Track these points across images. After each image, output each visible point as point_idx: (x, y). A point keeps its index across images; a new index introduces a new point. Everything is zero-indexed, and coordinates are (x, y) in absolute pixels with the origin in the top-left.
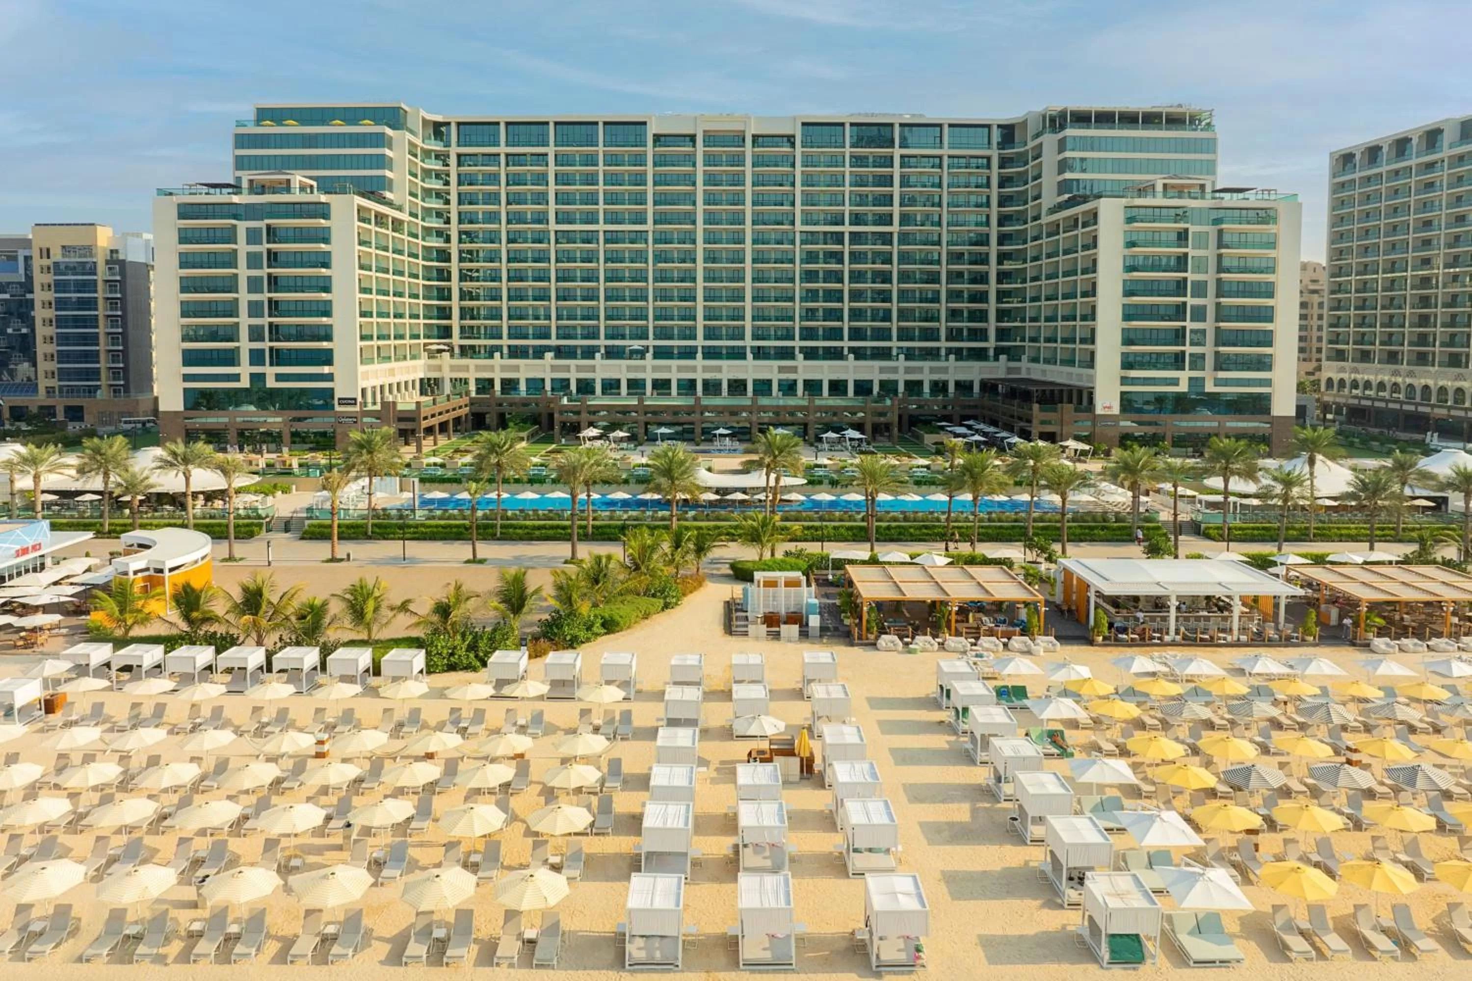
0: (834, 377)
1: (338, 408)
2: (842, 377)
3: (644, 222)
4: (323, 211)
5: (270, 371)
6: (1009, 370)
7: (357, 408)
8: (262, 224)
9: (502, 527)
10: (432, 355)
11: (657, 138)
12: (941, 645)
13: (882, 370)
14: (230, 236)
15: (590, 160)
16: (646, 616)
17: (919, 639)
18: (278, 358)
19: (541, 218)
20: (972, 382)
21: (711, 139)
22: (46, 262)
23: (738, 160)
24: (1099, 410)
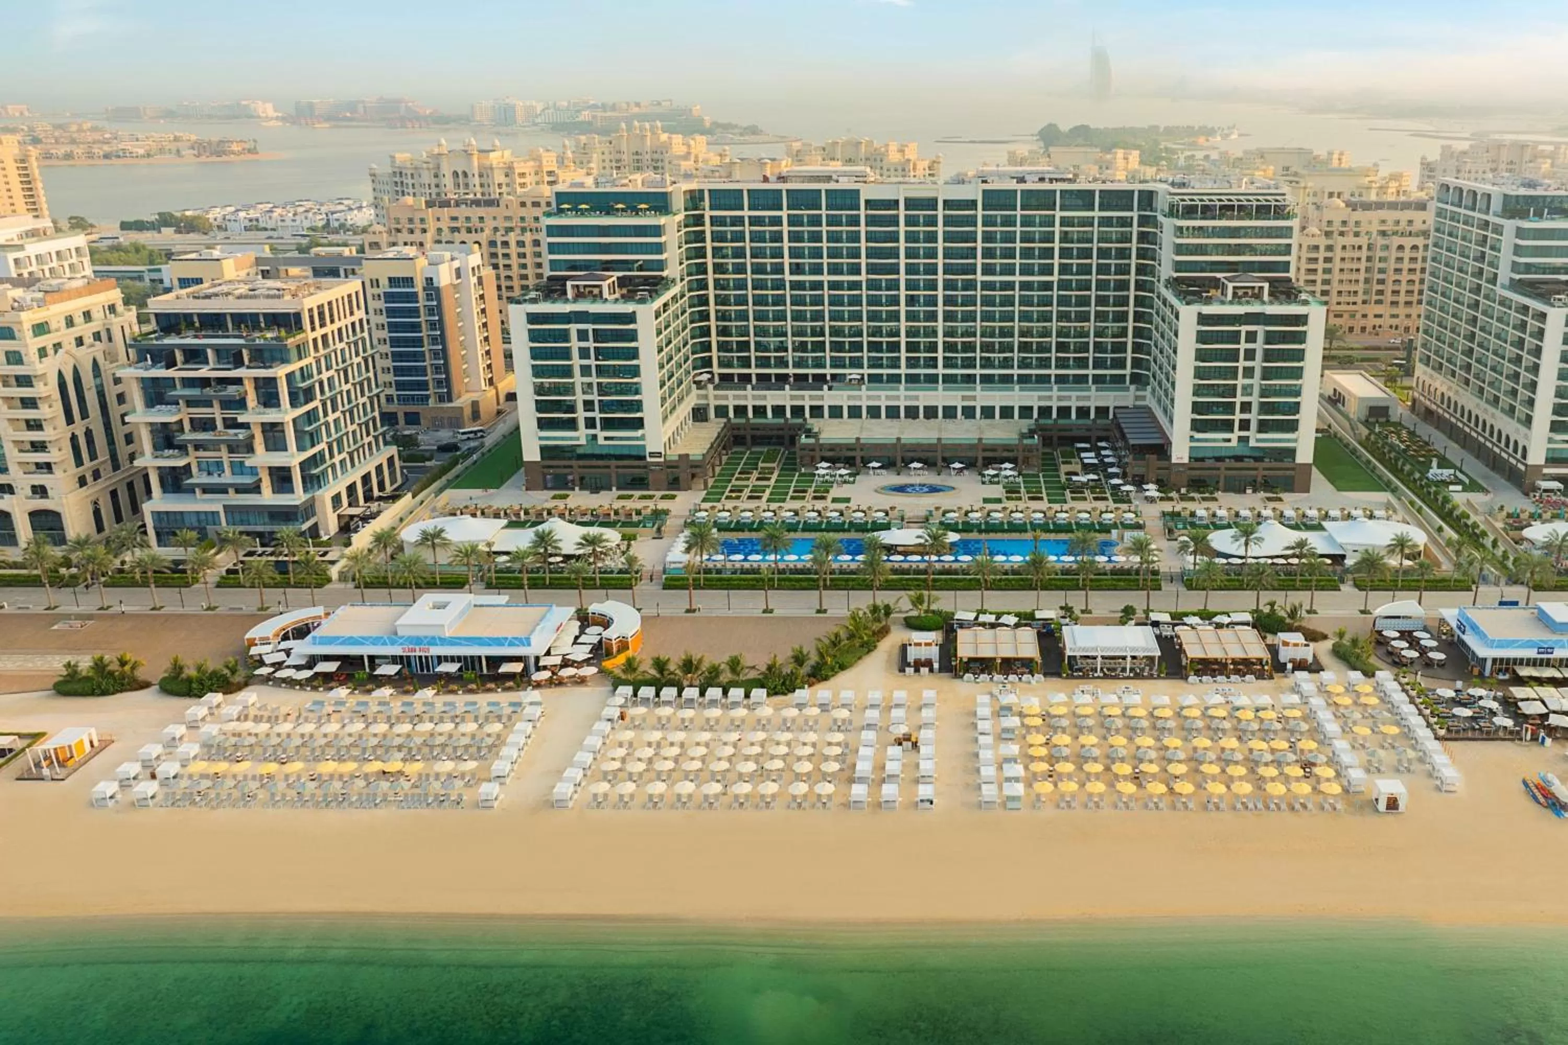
0: (1004, 404)
1: (649, 459)
2: (1010, 404)
3: (858, 273)
4: (631, 318)
5: (601, 435)
6: (1137, 398)
7: (662, 460)
8: (590, 327)
9: (779, 580)
10: (699, 385)
11: (869, 204)
12: (991, 679)
13: (1040, 398)
14: (564, 336)
15: (816, 221)
16: (860, 658)
17: (982, 676)
18: (608, 424)
19: (779, 269)
20: (1108, 408)
21: (911, 203)
22: (376, 291)
23: (932, 221)
24: (1174, 460)
